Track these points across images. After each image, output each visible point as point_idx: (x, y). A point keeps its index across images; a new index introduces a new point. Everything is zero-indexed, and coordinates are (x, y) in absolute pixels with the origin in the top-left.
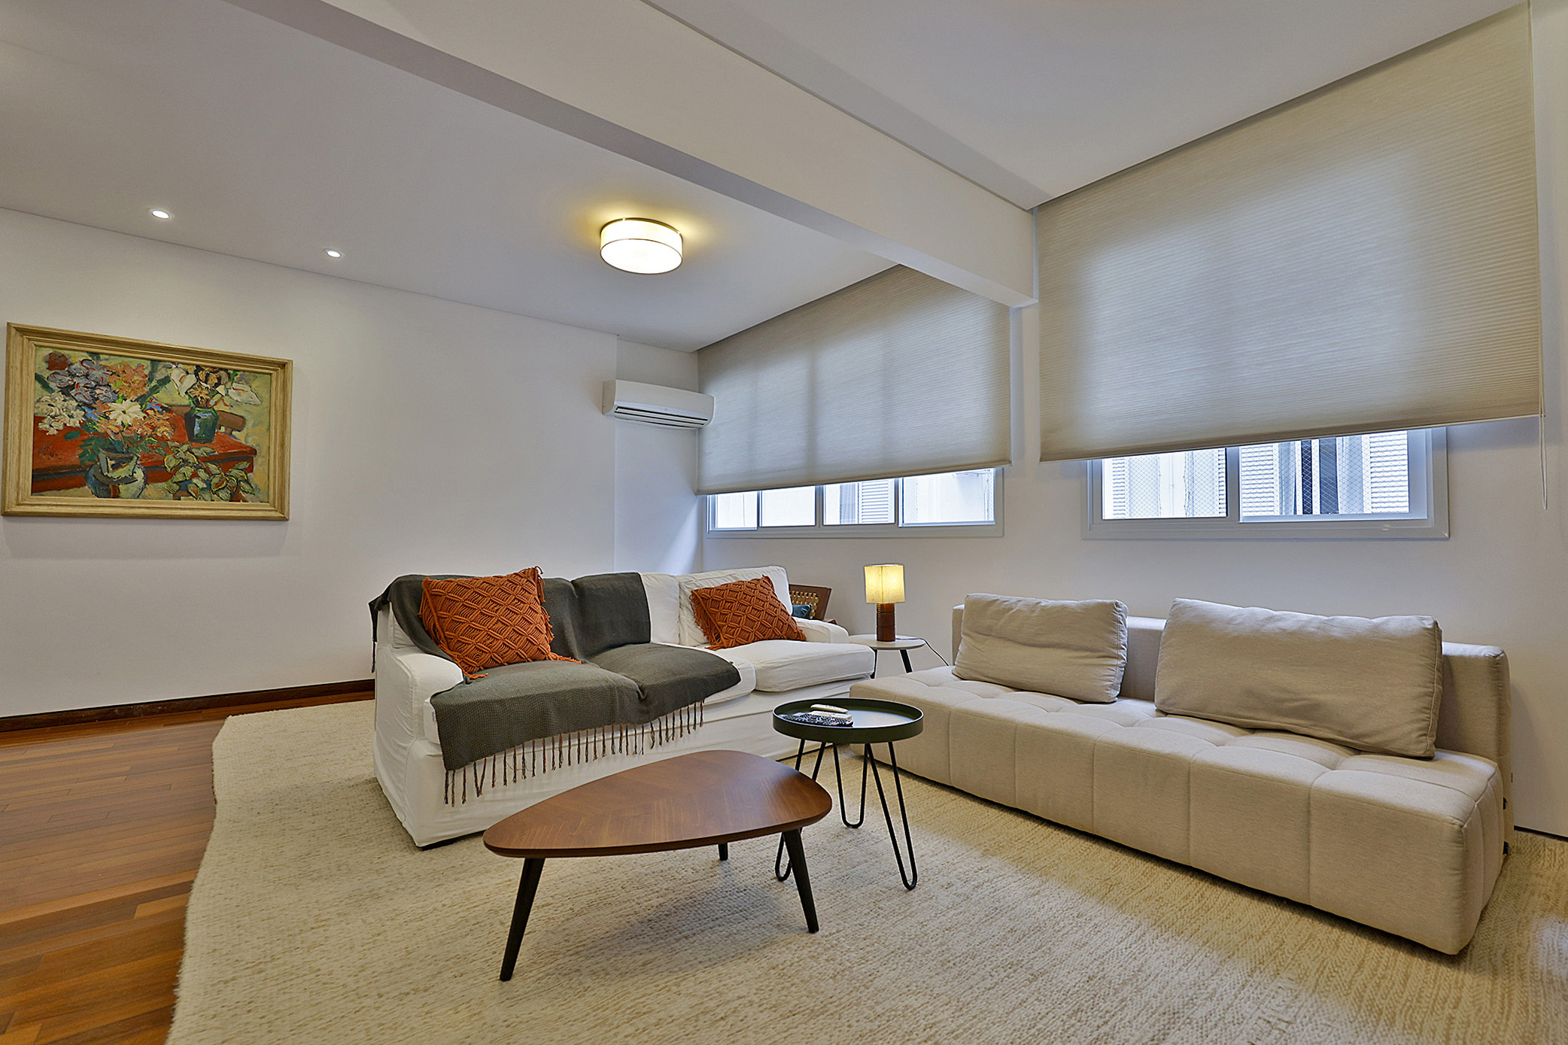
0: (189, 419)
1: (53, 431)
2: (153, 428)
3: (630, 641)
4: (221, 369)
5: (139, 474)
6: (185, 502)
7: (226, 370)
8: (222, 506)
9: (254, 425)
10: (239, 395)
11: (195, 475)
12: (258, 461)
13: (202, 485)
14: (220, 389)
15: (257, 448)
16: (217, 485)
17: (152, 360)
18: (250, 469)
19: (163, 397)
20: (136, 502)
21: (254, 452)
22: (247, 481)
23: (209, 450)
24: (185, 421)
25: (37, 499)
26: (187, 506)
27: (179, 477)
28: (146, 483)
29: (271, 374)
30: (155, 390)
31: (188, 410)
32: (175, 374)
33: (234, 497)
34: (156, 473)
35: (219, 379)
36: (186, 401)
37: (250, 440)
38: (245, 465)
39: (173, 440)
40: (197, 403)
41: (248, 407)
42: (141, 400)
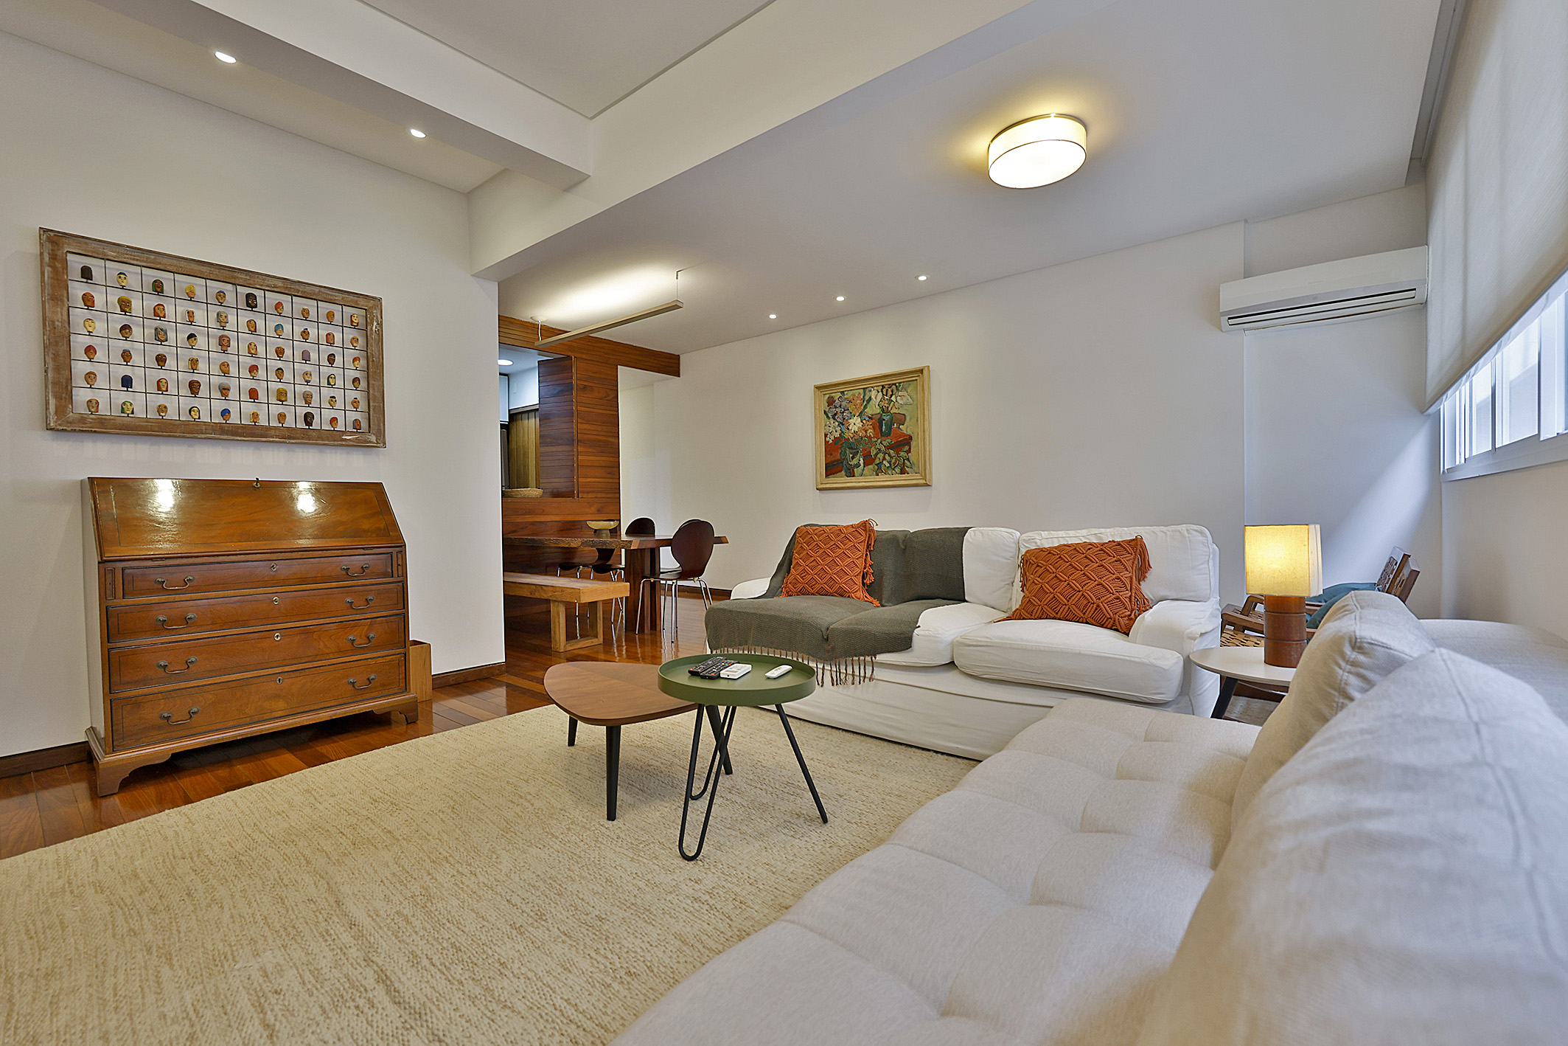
0: (881, 421)
1: (831, 442)
2: (866, 432)
3: (941, 596)
4: (893, 384)
5: (862, 462)
6: (882, 477)
7: (895, 384)
8: (897, 478)
9: (911, 419)
10: (902, 399)
11: (884, 459)
12: (913, 444)
13: (888, 465)
14: (893, 398)
15: (912, 435)
16: (894, 463)
17: (864, 389)
18: (909, 451)
19: (869, 411)
20: (861, 479)
21: (911, 438)
22: (908, 460)
23: (889, 441)
24: (878, 422)
25: (831, 479)
26: (883, 479)
27: (877, 461)
28: (864, 467)
29: (917, 380)
30: (865, 407)
31: (879, 416)
32: (873, 394)
33: (903, 472)
34: (869, 460)
35: (892, 391)
36: (879, 411)
37: (908, 429)
38: (906, 448)
39: (874, 437)
40: (883, 411)
41: (906, 407)
42: (860, 415)
